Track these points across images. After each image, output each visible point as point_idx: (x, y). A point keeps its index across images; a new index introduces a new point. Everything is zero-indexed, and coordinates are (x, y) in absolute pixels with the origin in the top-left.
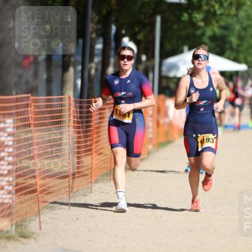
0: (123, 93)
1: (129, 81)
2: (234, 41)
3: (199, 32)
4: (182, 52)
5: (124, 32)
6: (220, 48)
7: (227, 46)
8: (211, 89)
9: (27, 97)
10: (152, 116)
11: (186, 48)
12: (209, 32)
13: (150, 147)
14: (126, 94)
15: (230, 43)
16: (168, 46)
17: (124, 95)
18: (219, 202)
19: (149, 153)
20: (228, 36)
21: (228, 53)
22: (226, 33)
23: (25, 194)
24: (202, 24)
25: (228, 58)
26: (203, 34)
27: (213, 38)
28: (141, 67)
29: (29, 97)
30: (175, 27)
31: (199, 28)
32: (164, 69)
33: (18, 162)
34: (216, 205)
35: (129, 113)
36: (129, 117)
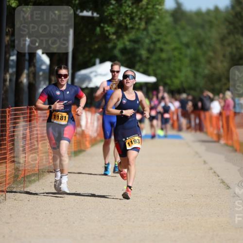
1: (68, 92)
2: (144, 53)
3: (110, 45)
4: (94, 64)
7: (138, 59)
8: (138, 102)
11: (98, 61)
12: (120, 45)
15: (140, 56)
16: (81, 58)
20: (139, 49)
22: (136, 46)
24: (114, 37)
26: (114, 47)
30: (87, 39)
31: (110, 41)
32: (76, 80)
34: (127, 211)
35: (65, 117)
36: (65, 120)
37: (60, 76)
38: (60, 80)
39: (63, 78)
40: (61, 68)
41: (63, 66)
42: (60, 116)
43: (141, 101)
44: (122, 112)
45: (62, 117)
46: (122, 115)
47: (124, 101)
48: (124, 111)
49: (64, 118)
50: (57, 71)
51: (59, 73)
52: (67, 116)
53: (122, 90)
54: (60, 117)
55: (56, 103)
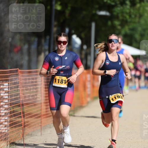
0: (63, 66)
5: (73, 31)
8: (120, 63)
9: (16, 70)
10: (90, 81)
13: (89, 99)
14: (65, 67)
17: (64, 68)
19: (88, 103)
23: (15, 127)
24: (119, 27)
27: (125, 36)
28: (84, 52)
33: (11, 108)
35: (65, 80)
37: (60, 43)
38: (60, 46)
39: (62, 44)
40: (61, 36)
41: (62, 34)
42: (60, 79)
43: (123, 63)
44: (105, 72)
45: (63, 80)
46: (106, 75)
47: (108, 63)
48: (107, 71)
49: (64, 82)
50: (57, 38)
51: (59, 40)
52: (67, 80)
54: (60, 81)
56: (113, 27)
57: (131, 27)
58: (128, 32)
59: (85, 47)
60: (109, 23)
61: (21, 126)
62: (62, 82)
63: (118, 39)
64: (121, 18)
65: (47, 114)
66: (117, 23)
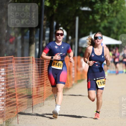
1: (63, 47)
2: (115, 29)
3: (98, 25)
4: (89, 35)
5: (60, 25)
6: (108, 33)
7: (112, 32)
8: (103, 57)
10: (74, 67)
11: (91, 33)
12: (102, 25)
13: (73, 82)
15: (113, 30)
16: (82, 32)
18: (108, 109)
19: (73, 85)
21: (112, 35)
22: (111, 25)
23: (11, 106)
24: (99, 21)
25: (112, 38)
26: (100, 26)
27: (105, 28)
28: (69, 42)
29: (12, 57)
30: (86, 22)
31: (97, 23)
32: (80, 43)
33: (7, 90)
34: (106, 111)
35: (61, 64)
36: (61, 66)
45: (59, 64)
47: (93, 55)
52: (62, 64)
53: (93, 47)
54: (57, 64)
55: (56, 55)
56: (94, 21)
57: (109, 20)
58: (107, 25)
59: (70, 38)
60: (91, 17)
61: (16, 105)
62: (59, 65)
63: (102, 37)
64: (101, 13)
65: (38, 95)
66: (97, 17)
